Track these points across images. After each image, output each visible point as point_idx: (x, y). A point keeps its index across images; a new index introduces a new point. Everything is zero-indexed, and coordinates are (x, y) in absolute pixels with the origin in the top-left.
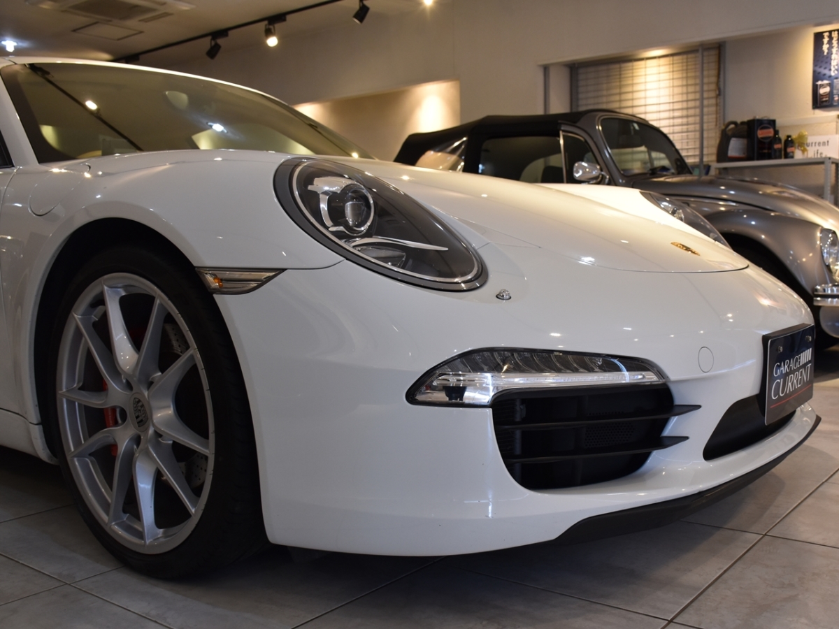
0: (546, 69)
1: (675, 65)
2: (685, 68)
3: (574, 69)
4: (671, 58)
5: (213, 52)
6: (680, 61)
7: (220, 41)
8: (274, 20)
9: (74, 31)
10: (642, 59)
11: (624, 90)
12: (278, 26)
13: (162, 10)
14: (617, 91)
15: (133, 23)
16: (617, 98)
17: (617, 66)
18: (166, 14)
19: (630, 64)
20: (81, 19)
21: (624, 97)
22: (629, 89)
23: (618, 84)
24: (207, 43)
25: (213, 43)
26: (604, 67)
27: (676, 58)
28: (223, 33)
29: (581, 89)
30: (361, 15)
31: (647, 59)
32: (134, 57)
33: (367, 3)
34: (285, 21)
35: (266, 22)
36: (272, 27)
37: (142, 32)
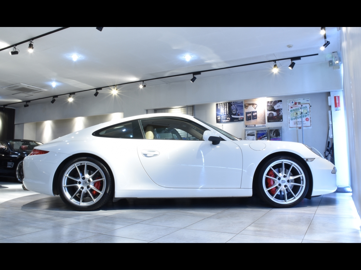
0: (147, 111)
3: (156, 110)
5: (53, 102)
7: (55, 99)
8: (71, 94)
9: (12, 94)
10: (173, 108)
12: (72, 95)
15: (31, 93)
17: (167, 110)
20: (16, 92)
24: (51, 99)
25: (53, 99)
26: (164, 110)
28: (56, 96)
30: (96, 94)
31: (175, 108)
32: (29, 101)
33: (98, 91)
34: (75, 94)
35: (69, 94)
36: (70, 96)
37: (33, 95)
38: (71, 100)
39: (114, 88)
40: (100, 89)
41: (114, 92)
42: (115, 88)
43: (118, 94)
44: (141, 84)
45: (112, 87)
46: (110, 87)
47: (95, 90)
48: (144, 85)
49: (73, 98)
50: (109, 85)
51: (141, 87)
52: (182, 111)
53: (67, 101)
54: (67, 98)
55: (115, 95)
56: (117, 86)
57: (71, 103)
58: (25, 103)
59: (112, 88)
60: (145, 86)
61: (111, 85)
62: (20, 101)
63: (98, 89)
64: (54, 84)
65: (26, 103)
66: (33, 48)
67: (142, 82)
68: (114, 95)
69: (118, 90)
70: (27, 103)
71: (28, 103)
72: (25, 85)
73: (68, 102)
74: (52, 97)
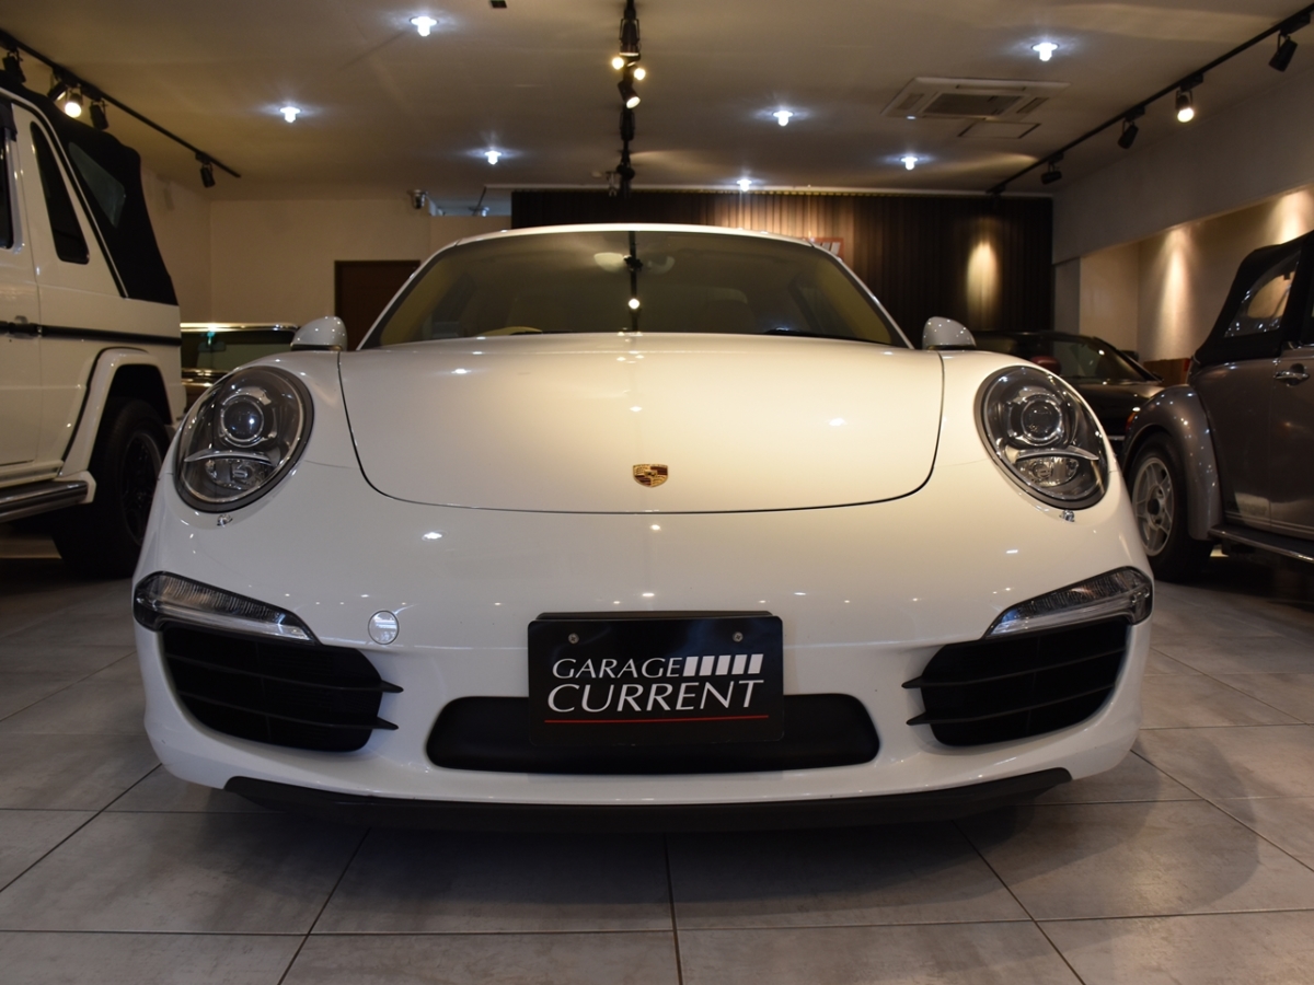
8: (1186, 85)
9: (961, 135)
12: (1193, 91)
18: (1040, 100)
25: (1129, 126)
28: (1138, 109)
30: (1282, 58)
32: (1057, 156)
34: (1201, 82)
35: (1179, 89)
36: (1187, 94)
37: (1037, 125)
40: (1298, 20)
63: (1289, 24)
65: (1051, 163)
70: (1056, 165)
71: (1059, 165)
72: (946, 83)
74: (1124, 119)
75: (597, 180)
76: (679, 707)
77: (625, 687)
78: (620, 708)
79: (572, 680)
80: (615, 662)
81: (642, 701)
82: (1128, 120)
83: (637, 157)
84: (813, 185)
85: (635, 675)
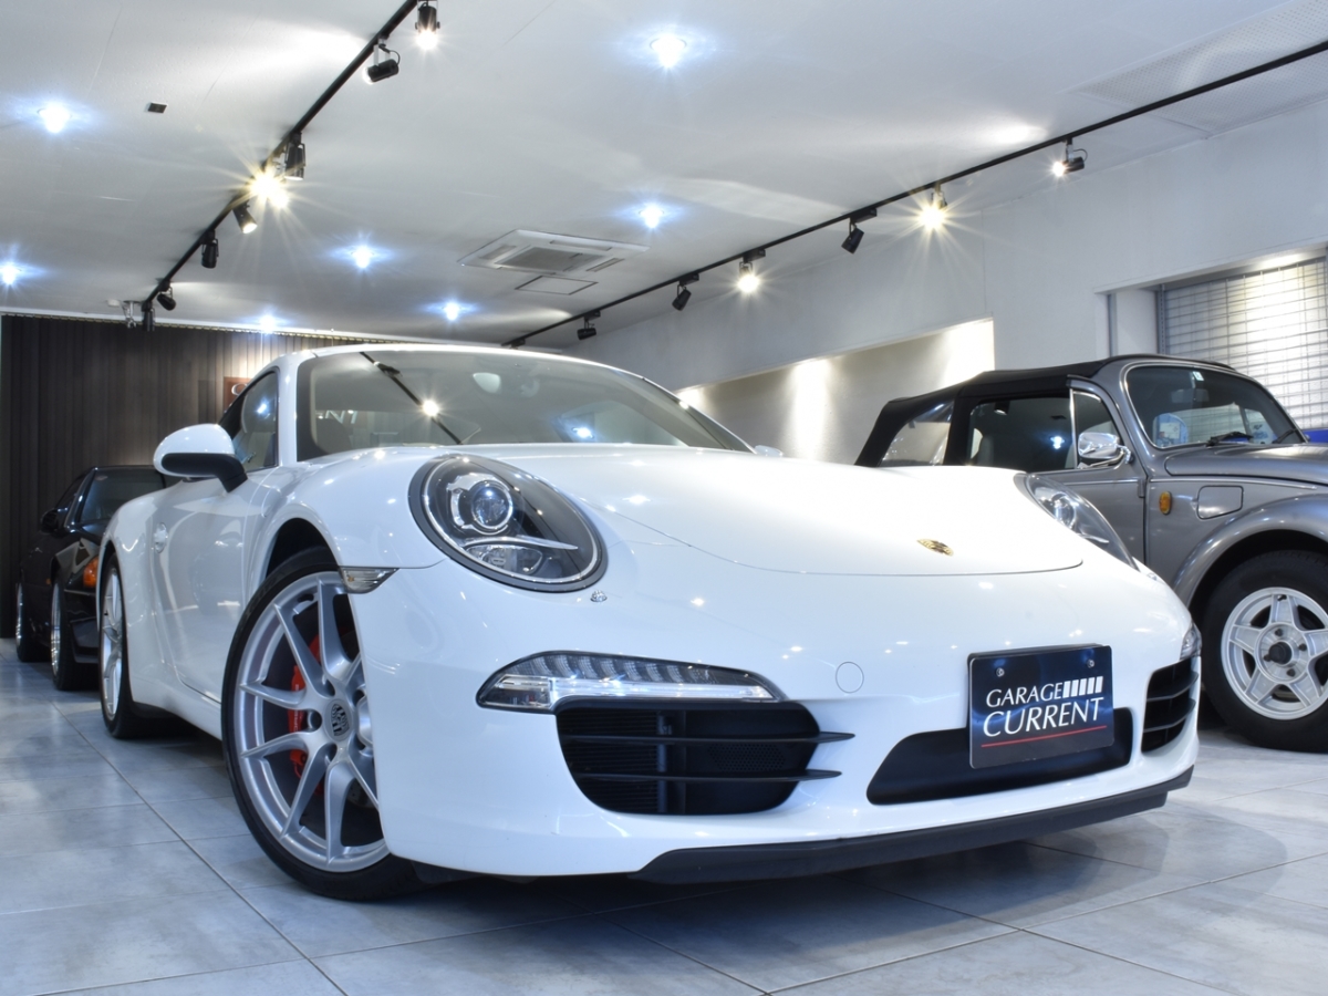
0: (1110, 297)
1: (1306, 279)
2: (1321, 281)
3: (1161, 293)
4: (1301, 268)
5: (681, 302)
6: (1314, 272)
7: (690, 287)
8: (749, 256)
9: (518, 288)
10: (1257, 273)
11: (1233, 319)
12: (756, 263)
13: (610, 256)
14: (1224, 322)
15: (580, 273)
16: (1223, 332)
17: (1223, 285)
18: (615, 261)
19: (1241, 281)
20: (521, 275)
21: (1233, 330)
22: (1241, 318)
23: (1224, 311)
24: (673, 291)
25: (681, 290)
26: (1204, 289)
27: (1307, 267)
28: (693, 276)
29: (1172, 323)
30: (853, 242)
31: (1265, 272)
32: (594, 313)
33: (861, 225)
34: (764, 255)
35: (741, 260)
36: (747, 265)
37: (595, 283)
38: (749, 283)
39: (931, 199)
40: (869, 211)
41: (931, 217)
42: (937, 199)
43: (946, 226)
44: (1058, 158)
45: (924, 193)
46: (914, 197)
47: (848, 221)
48: (1072, 156)
49: (759, 273)
50: (907, 189)
51: (1058, 169)
52: (1309, 281)
53: (731, 289)
54: (733, 275)
55: (934, 234)
56: (944, 187)
57: (751, 301)
58: (580, 324)
59: (921, 199)
60: (1077, 165)
61: (914, 187)
62: (561, 315)
63: (858, 215)
64: (652, 215)
65: (586, 320)
66: (437, 25)
67: (1063, 145)
68: (928, 231)
69: (950, 207)
70: (590, 322)
71: (594, 323)
72: (542, 237)
73: (737, 295)
74: (678, 283)
75: (112, 310)
76: (1061, 724)
77: (1031, 710)
78: (1028, 729)
79: (999, 708)
80: (1025, 690)
81: (1040, 721)
82: (681, 284)
83: (178, 288)
84: (336, 329)
85: (1037, 700)
